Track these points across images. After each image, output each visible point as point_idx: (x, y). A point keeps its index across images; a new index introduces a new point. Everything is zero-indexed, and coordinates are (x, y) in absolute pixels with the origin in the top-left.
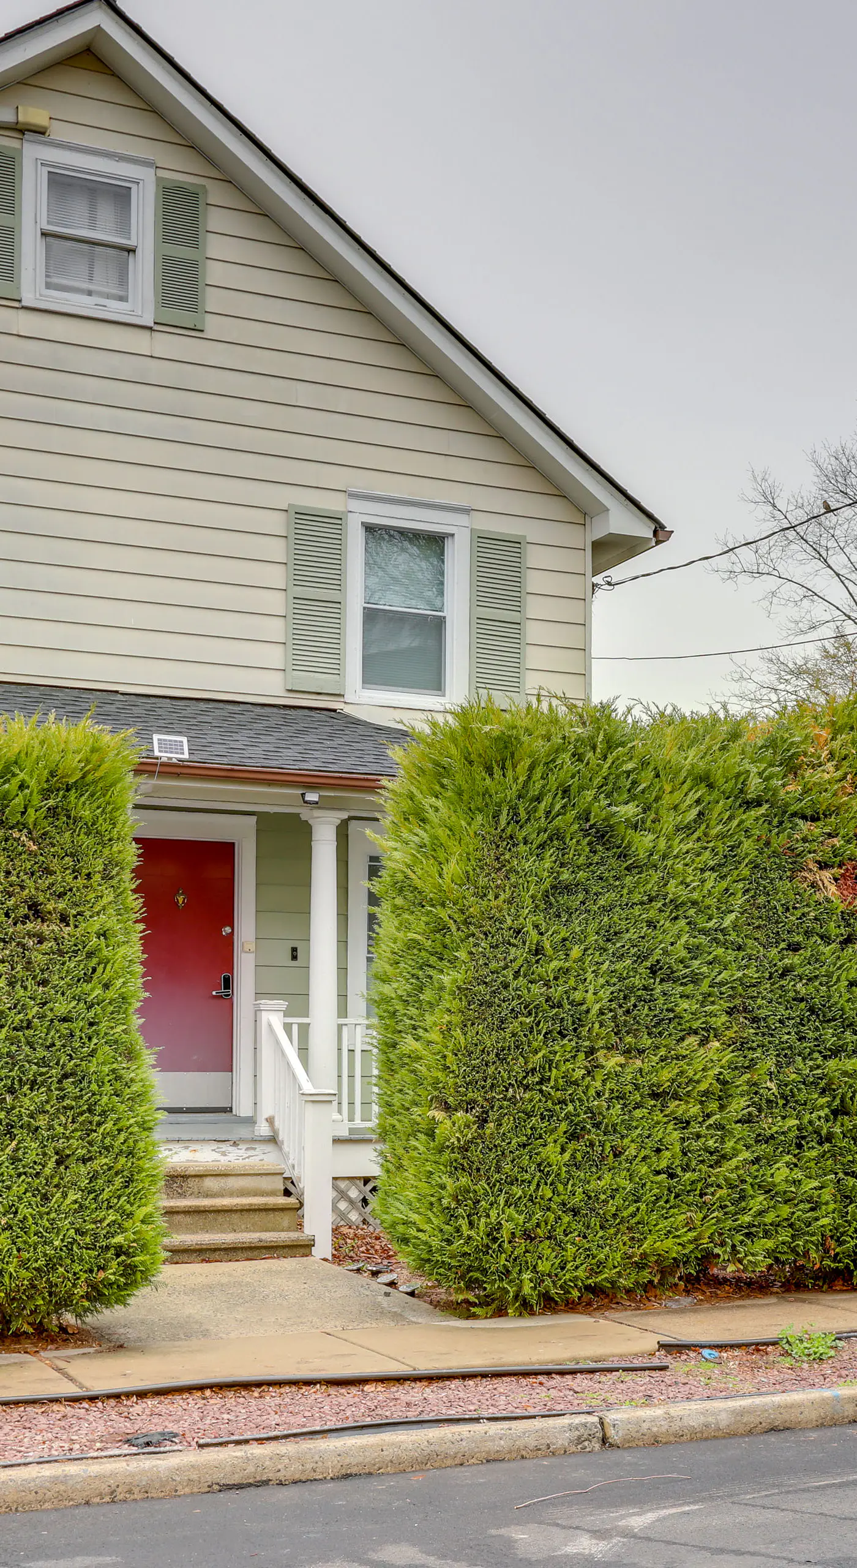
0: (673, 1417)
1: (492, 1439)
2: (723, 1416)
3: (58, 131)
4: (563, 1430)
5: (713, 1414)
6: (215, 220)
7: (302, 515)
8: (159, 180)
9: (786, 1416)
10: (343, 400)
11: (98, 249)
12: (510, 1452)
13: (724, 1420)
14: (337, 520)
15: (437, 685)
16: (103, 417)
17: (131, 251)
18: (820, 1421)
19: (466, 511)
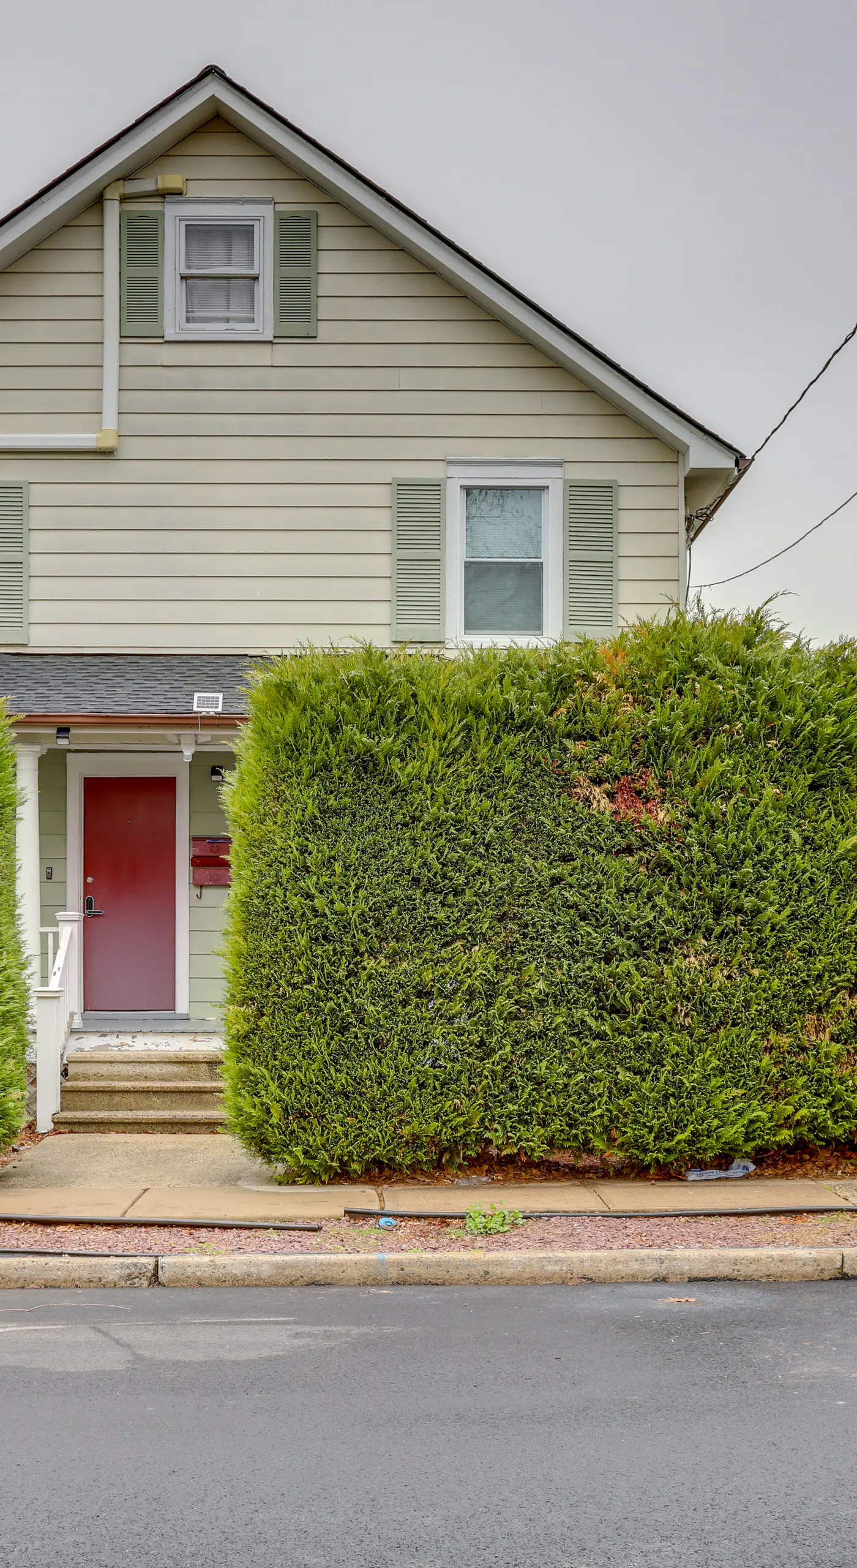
0: (217, 1265)
1: (51, 1269)
2: (265, 1267)
3: (194, 190)
4: (114, 1267)
5: (256, 1265)
6: (327, 239)
7: (403, 486)
8: (276, 213)
9: (328, 1273)
10: (442, 379)
11: (233, 281)
12: (65, 1281)
13: (266, 1271)
14: (436, 487)
15: (536, 626)
16: (232, 424)
17: (255, 278)
18: (362, 1280)
19: (559, 464)
